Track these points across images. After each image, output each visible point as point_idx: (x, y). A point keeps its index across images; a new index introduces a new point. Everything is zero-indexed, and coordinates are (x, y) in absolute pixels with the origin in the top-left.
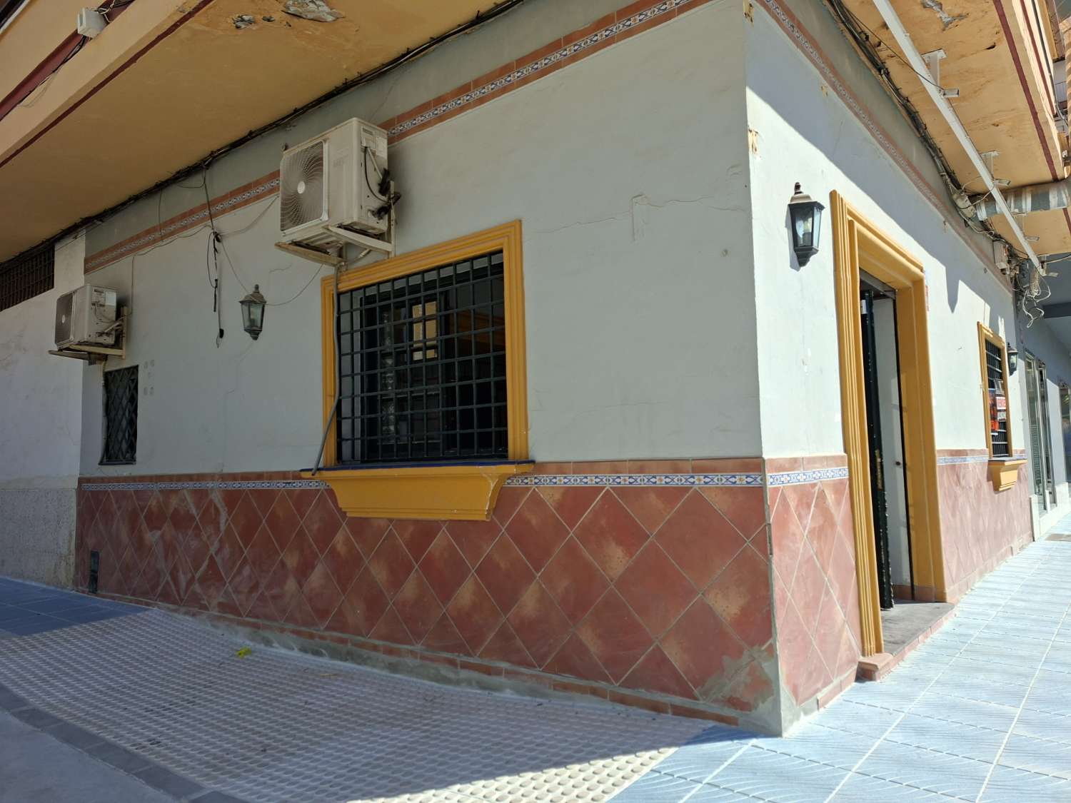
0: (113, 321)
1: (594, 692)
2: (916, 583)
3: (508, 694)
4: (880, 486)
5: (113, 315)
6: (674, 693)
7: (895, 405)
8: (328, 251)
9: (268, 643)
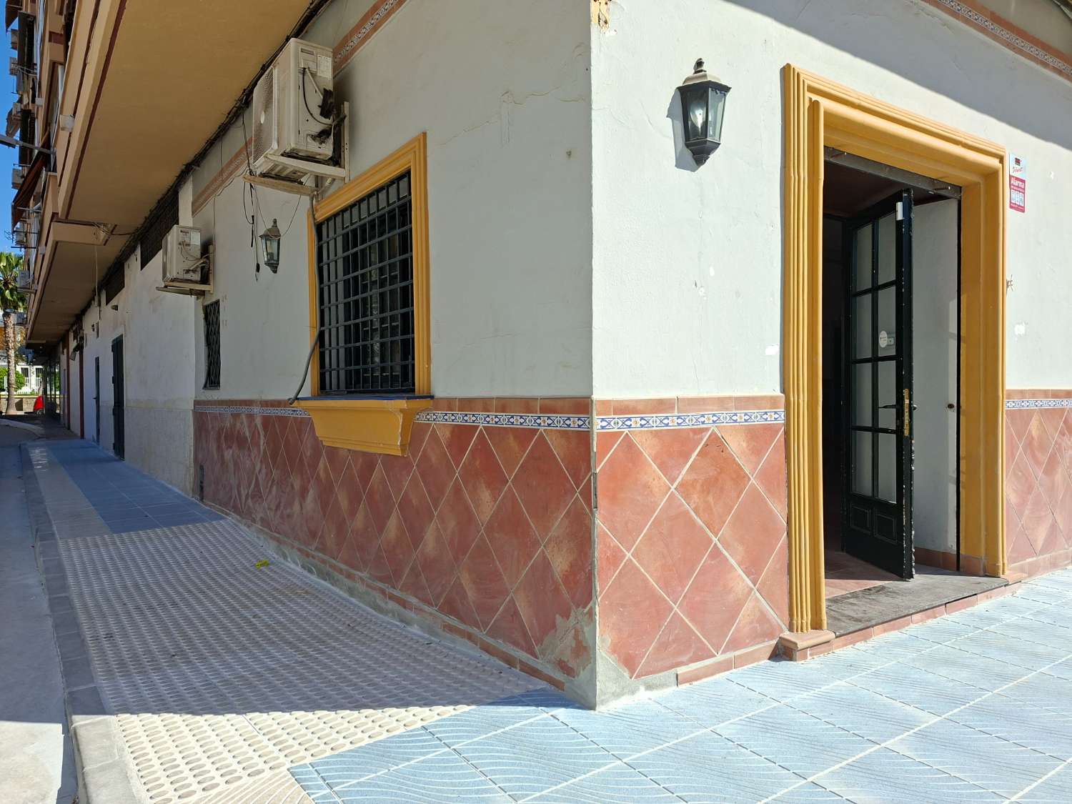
0: (197, 259)
1: (470, 637)
2: (962, 552)
3: (415, 629)
4: (906, 433)
5: (198, 254)
6: (522, 648)
7: (954, 334)
8: (302, 180)
9: (285, 557)
